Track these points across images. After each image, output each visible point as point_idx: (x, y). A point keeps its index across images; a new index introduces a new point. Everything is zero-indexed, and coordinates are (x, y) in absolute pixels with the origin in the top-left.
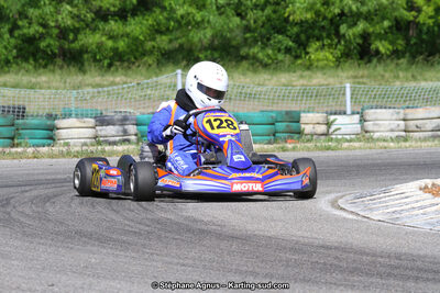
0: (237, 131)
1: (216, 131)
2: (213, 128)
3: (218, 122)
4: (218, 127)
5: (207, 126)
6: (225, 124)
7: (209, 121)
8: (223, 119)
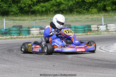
0: (74, 34)
2: (67, 33)
3: (68, 31)
4: (69, 33)
5: (65, 33)
6: (70, 32)
7: (65, 31)
8: (69, 30)
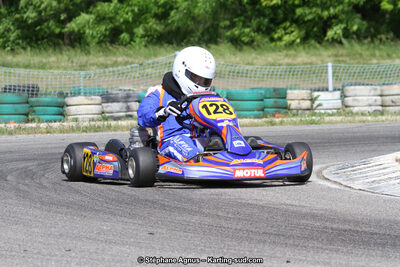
0: (233, 116)
1: (213, 117)
3: (214, 107)
4: (215, 112)
5: (204, 112)
6: (221, 109)
7: (205, 106)
8: (219, 104)
